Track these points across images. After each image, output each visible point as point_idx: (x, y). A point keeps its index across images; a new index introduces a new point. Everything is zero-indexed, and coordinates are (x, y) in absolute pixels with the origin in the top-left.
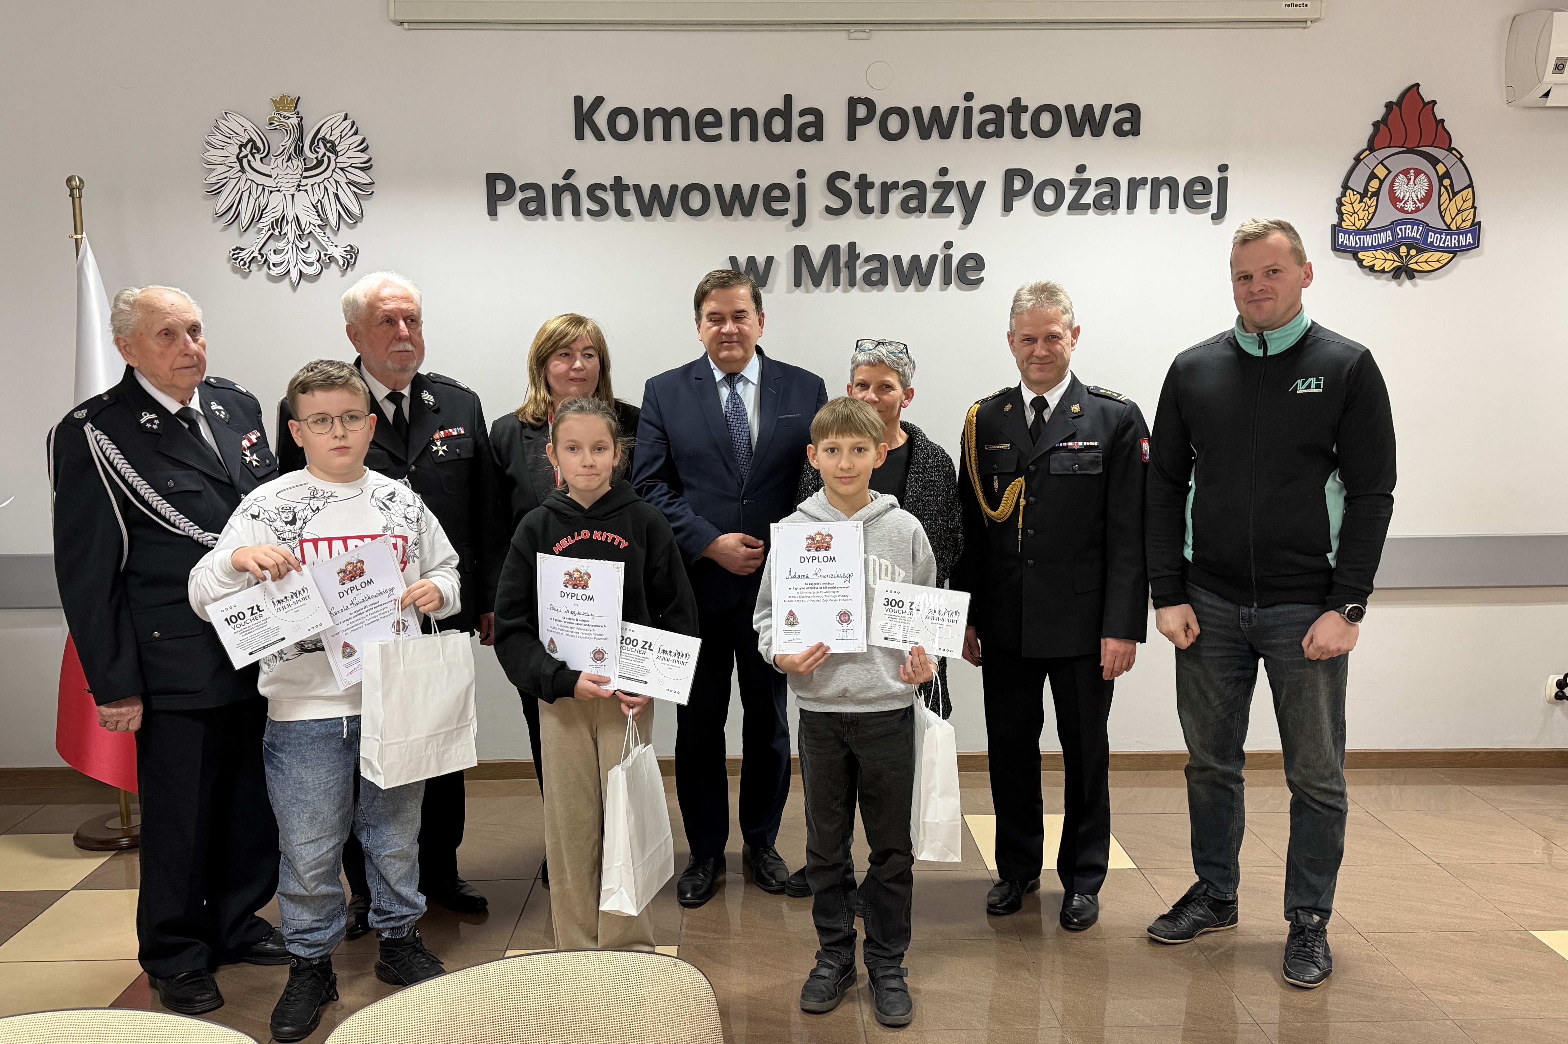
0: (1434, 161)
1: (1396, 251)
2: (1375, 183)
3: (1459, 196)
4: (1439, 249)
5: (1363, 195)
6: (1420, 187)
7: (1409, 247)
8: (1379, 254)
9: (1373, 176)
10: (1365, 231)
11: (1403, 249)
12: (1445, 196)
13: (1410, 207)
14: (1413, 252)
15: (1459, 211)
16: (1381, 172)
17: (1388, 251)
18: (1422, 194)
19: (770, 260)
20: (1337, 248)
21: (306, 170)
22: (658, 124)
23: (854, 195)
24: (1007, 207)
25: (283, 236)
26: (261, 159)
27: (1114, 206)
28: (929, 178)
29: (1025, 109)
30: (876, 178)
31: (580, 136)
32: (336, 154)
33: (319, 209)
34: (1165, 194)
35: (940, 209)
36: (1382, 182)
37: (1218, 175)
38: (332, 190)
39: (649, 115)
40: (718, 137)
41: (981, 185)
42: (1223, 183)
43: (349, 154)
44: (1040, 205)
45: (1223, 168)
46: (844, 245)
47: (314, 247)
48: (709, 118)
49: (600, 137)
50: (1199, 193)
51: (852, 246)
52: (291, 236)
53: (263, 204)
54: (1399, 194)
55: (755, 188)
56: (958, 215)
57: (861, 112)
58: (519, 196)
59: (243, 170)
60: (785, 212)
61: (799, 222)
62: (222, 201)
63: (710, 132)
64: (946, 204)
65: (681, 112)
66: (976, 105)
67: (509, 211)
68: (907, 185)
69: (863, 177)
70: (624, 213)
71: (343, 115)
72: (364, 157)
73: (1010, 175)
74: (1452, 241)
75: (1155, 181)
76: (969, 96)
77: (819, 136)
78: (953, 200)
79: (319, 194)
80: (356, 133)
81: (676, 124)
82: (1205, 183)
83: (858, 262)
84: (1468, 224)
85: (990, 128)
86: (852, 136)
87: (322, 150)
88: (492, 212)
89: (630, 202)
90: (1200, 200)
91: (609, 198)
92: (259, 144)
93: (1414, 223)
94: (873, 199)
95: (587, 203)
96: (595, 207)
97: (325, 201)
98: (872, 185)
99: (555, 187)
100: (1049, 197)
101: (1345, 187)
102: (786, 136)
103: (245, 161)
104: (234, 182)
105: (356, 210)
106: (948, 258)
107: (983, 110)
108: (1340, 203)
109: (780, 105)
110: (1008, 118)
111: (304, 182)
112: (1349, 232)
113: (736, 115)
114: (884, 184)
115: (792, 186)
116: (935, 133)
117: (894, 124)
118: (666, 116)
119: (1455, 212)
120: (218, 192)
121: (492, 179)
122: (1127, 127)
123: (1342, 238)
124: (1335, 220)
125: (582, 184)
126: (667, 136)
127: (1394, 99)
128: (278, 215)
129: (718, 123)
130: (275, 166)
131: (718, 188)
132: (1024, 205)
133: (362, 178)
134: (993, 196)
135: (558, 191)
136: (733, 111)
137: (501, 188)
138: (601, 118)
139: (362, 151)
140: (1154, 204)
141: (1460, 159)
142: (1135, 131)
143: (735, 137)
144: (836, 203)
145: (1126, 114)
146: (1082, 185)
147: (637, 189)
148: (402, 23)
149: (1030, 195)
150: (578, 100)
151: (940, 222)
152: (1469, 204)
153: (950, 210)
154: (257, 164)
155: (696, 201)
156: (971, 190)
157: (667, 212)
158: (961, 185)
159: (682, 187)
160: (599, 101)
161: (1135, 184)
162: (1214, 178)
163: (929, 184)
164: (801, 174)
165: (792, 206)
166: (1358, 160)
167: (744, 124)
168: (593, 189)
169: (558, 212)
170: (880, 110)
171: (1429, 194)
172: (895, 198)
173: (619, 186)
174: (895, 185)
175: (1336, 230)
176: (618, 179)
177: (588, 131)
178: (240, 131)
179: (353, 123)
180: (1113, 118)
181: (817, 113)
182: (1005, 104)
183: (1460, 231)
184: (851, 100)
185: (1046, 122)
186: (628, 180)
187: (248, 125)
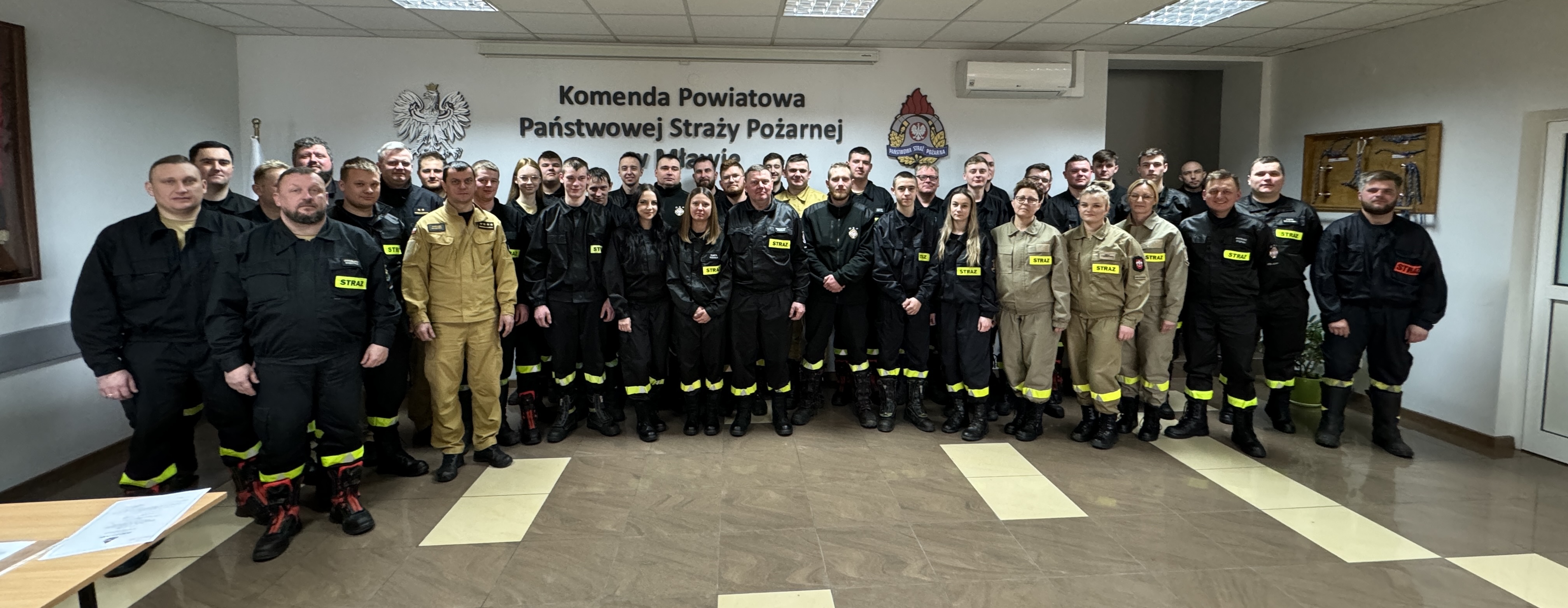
0: (927, 120)
1: (913, 156)
2: (903, 128)
3: (938, 135)
4: (931, 156)
5: (899, 133)
6: (922, 130)
7: (919, 155)
8: (907, 157)
9: (902, 125)
10: (900, 148)
11: (916, 156)
12: (933, 134)
13: (918, 138)
14: (921, 157)
15: (939, 140)
16: (906, 124)
17: (910, 156)
18: (923, 133)
19: (646, 155)
20: (890, 155)
21: (440, 116)
22: (597, 98)
23: (683, 128)
24: (750, 135)
25: (428, 144)
26: (420, 111)
27: (795, 136)
28: (715, 123)
29: (756, 95)
30: (693, 121)
31: (562, 102)
32: (453, 109)
33: (445, 132)
34: (816, 131)
35: (721, 135)
36: (906, 128)
37: (839, 124)
38: (451, 124)
39: (593, 94)
40: (623, 104)
41: (738, 126)
42: (840, 127)
43: (460, 109)
44: (763, 134)
45: (840, 121)
46: (679, 149)
47: (443, 148)
48: (619, 96)
49: (571, 102)
50: (830, 131)
51: (682, 150)
52: (432, 144)
53: (420, 129)
54: (914, 133)
55: (639, 125)
56: (728, 138)
57: (686, 94)
58: (535, 127)
59: (411, 115)
60: (653, 135)
61: (659, 139)
62: (402, 129)
63: (620, 101)
64: (723, 133)
65: (607, 93)
66: (735, 92)
67: (530, 134)
68: (706, 125)
69: (687, 121)
70: (582, 135)
71: (457, 92)
72: (466, 110)
73: (750, 122)
74: (937, 153)
75: (812, 125)
76: (732, 89)
77: (667, 104)
78: (726, 131)
79: (445, 126)
80: (463, 100)
81: (605, 98)
82: (833, 126)
83: (685, 157)
84: (943, 146)
85: (741, 102)
86: (682, 104)
87: (447, 107)
88: (523, 134)
89: (584, 130)
90: (831, 134)
91: (575, 128)
92: (419, 104)
93: (920, 145)
94: (691, 130)
95: (565, 131)
96: (569, 132)
97: (448, 129)
98: (691, 124)
99: (551, 123)
100: (767, 131)
101: (891, 130)
102: (653, 103)
103: (412, 112)
104: (406, 120)
105: (462, 133)
106: (724, 156)
107: (738, 95)
108: (890, 137)
109: (650, 90)
110: (749, 99)
111: (439, 121)
112: (893, 148)
113: (631, 95)
114: (696, 124)
115: (656, 124)
116: (718, 103)
117: (700, 100)
118: (601, 95)
119: (937, 141)
120: (399, 125)
121: (523, 120)
122: (799, 103)
123: (891, 151)
124: (888, 144)
125: (563, 122)
126: (601, 103)
127: (910, 94)
128: (427, 135)
129: (623, 97)
130: (426, 114)
131: (623, 125)
132: (757, 134)
133: (465, 119)
134: (743, 132)
135: (552, 125)
136: (630, 93)
137: (527, 124)
138: (572, 95)
139: (466, 108)
140: (812, 136)
141: (938, 119)
142: (803, 105)
143: (631, 103)
144: (675, 132)
145: (799, 98)
146: (781, 127)
147: (587, 125)
148: (484, 54)
149: (759, 130)
150: (562, 88)
151: (721, 140)
152: (943, 137)
153: (725, 136)
154: (418, 113)
155: (613, 130)
156: (734, 128)
157: (600, 134)
158: (729, 125)
159: (607, 123)
160: (571, 88)
161: (803, 127)
162: (837, 125)
163: (715, 124)
164: (660, 119)
165: (656, 133)
166: (896, 119)
167: (635, 98)
168: (567, 125)
169: (552, 134)
170: (694, 94)
171: (926, 133)
172: (701, 130)
173: (579, 123)
174: (701, 125)
175: (888, 147)
176: (579, 121)
177: (566, 101)
178: (410, 98)
179: (462, 96)
180: (793, 99)
181: (667, 94)
182: (747, 92)
183: (939, 149)
184: (681, 89)
185: (765, 100)
186: (583, 121)
187: (414, 96)
